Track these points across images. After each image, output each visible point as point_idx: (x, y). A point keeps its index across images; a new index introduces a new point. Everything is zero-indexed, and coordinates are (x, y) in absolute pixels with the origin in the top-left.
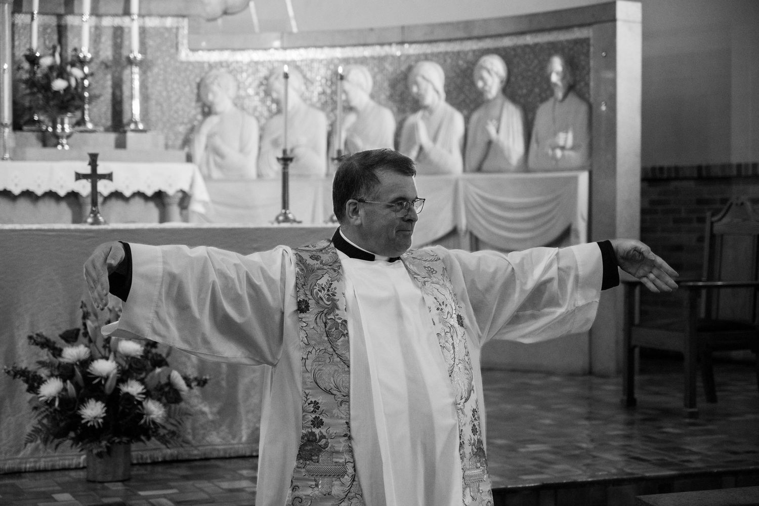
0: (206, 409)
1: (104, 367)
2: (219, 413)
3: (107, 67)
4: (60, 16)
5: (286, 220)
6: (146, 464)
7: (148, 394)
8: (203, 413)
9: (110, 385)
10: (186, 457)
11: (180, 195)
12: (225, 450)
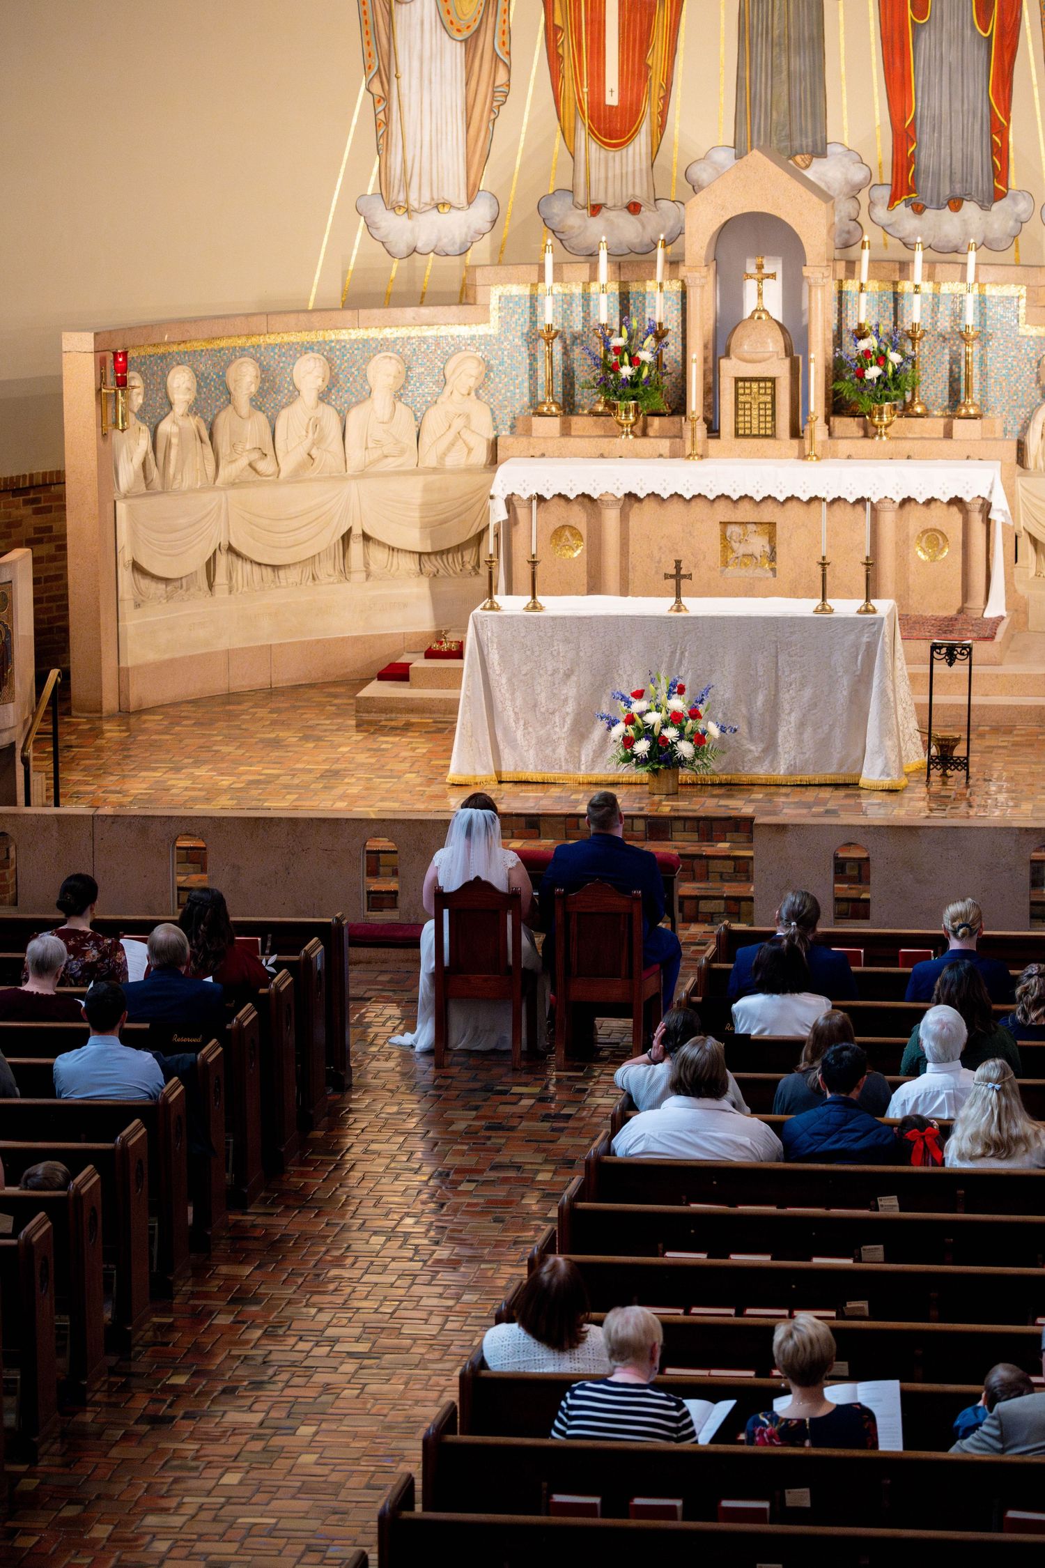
0: (753, 748)
1: (654, 718)
2: (763, 751)
3: (945, 339)
4: (895, 283)
5: (824, 609)
6: (708, 785)
7: (681, 737)
8: (750, 751)
9: (656, 730)
10: (737, 782)
11: (980, 501)
12: (767, 779)
